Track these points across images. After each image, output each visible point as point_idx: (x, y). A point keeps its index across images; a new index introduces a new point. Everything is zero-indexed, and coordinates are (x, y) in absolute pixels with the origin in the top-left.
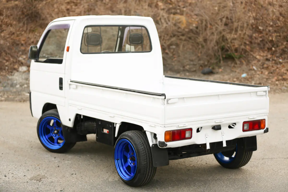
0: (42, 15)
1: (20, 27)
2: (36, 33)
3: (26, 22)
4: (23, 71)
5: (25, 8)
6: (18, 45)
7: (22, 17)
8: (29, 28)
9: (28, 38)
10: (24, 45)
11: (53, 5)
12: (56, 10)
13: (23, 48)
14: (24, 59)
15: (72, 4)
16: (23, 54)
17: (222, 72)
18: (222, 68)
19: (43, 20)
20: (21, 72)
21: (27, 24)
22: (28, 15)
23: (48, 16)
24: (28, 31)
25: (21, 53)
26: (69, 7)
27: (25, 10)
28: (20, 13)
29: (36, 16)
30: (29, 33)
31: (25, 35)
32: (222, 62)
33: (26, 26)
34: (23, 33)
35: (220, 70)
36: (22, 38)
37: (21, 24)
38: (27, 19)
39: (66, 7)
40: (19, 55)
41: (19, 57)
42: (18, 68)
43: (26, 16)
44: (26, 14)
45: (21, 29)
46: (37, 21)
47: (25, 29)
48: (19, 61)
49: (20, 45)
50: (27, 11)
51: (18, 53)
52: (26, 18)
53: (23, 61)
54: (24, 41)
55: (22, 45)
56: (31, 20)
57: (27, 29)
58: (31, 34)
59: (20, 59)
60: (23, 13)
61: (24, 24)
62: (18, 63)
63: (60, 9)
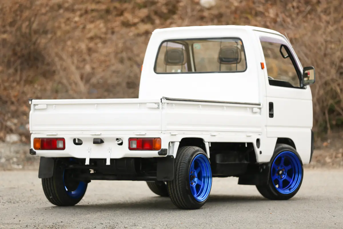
0: (47, 57)
1: (9, 75)
2: (36, 86)
3: (19, 68)
4: (12, 141)
5: (18, 44)
6: (5, 102)
7: (12, 59)
8: (24, 78)
9: (23, 93)
10: (16, 103)
11: (65, 42)
12: (71, 49)
13: (13, 108)
14: (15, 124)
15: (98, 40)
16: (13, 117)
17: (327, 147)
18: (329, 141)
19: (48, 64)
20: (8, 143)
21: (22, 70)
22: (23, 56)
23: (56, 59)
24: (22, 83)
25: (9, 115)
26: (92, 45)
27: (18, 49)
28: (10, 53)
29: (36, 59)
30: (25, 85)
31: (18, 88)
32: (329, 131)
33: (19, 72)
34: (15, 84)
35: (325, 144)
36: (13, 93)
37: (11, 71)
38: (22, 64)
39: (87, 46)
40: (6, 118)
41: (6, 121)
42: (5, 136)
43: (19, 58)
44: (19, 54)
45: (11, 79)
46: (37, 67)
47: (18, 78)
48: (6, 127)
49: (9, 103)
50: (22, 49)
51: (4, 115)
52: (19, 62)
53: (13, 127)
54: (15, 97)
55: (12, 103)
56: (28, 64)
57: (21, 79)
58: (27, 86)
59: (9, 123)
60: (15, 54)
61: (16, 70)
62: (5, 130)
63: (77, 47)
